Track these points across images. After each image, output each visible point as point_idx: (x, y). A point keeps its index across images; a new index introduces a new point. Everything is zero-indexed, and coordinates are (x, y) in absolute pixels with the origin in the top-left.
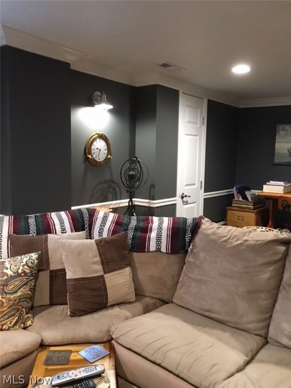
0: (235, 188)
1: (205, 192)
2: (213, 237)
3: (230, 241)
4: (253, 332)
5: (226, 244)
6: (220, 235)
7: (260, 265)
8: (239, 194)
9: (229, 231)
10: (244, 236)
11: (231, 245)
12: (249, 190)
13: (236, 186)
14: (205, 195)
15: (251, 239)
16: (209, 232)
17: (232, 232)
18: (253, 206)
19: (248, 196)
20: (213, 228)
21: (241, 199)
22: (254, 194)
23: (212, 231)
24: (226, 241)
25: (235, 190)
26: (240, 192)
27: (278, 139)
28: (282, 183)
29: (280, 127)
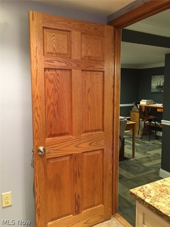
13: (135, 102)
19: (138, 106)
25: (134, 104)
26: (136, 105)
27: (152, 82)
28: (146, 100)
29: (153, 77)
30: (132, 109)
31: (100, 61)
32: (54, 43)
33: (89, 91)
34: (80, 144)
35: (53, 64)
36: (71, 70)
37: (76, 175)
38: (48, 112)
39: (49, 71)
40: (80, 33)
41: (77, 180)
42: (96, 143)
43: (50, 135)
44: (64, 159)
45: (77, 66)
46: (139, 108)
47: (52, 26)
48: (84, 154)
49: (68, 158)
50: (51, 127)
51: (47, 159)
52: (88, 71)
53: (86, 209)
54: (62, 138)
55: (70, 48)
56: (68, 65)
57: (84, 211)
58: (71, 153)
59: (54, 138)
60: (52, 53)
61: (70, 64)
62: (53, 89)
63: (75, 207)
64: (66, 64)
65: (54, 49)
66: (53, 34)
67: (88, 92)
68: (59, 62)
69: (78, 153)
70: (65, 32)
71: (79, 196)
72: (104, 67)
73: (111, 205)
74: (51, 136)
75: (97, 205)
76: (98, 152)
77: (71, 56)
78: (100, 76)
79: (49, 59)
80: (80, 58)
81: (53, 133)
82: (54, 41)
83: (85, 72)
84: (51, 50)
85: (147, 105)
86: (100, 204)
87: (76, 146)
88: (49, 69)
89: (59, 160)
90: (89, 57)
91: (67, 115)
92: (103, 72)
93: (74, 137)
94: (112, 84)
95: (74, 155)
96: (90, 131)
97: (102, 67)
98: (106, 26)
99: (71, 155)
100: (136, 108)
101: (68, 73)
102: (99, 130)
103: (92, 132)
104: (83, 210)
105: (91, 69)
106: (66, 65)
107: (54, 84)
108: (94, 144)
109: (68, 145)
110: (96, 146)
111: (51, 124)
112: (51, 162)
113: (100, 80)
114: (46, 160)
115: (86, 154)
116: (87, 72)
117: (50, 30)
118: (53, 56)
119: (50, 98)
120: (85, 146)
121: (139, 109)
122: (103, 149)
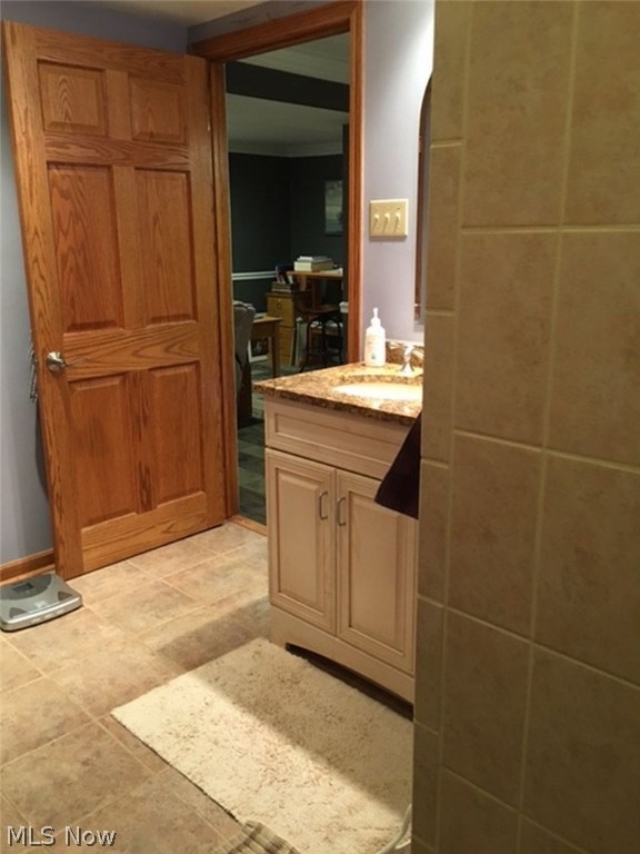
0: (277, 269)
8: (282, 276)
18: (291, 289)
19: (289, 277)
25: (276, 272)
26: (283, 274)
28: (310, 259)
29: (328, 185)
30: (271, 288)
31: (178, 143)
32: (66, 98)
33: (156, 219)
34: (143, 348)
35: (69, 151)
36: (109, 167)
37: (138, 421)
38: (63, 270)
39: (58, 169)
40: (126, 75)
41: (143, 433)
42: (181, 348)
43: (73, 325)
44: (108, 383)
45: (123, 156)
46: (291, 282)
47: (58, 57)
48: (153, 372)
49: (117, 381)
50: (73, 307)
51: (70, 382)
52: (150, 169)
53: (166, 499)
54: (99, 332)
55: (104, 112)
56: (103, 155)
57: (162, 505)
58: (124, 369)
59: (82, 333)
60: (63, 125)
61: (108, 152)
62: (71, 214)
63: (141, 494)
64: (97, 151)
65: (67, 114)
66: (62, 77)
67: (155, 224)
68: (82, 146)
69: (141, 371)
70: (90, 73)
71: (147, 471)
72: (187, 161)
73: (222, 492)
74: (74, 327)
75: (192, 491)
76: (187, 369)
77: (107, 132)
78: (180, 182)
79: (56, 139)
80: (129, 138)
81: (79, 321)
82: (65, 94)
83: (143, 172)
84: (60, 118)
85: (313, 271)
86: (198, 490)
87: (135, 354)
88: (58, 164)
89: (97, 385)
90: (152, 135)
91: (109, 280)
92: (188, 173)
93: (129, 333)
94: (211, 205)
95: (131, 375)
96: (164, 317)
97: (183, 160)
98: (187, 57)
99: (123, 374)
100: (284, 282)
101: (104, 174)
102: (185, 317)
103: (169, 321)
104: (159, 503)
105: (158, 165)
106: (98, 155)
107: (72, 201)
108: (176, 349)
109: (115, 351)
110: (180, 354)
111: (73, 299)
112: (79, 388)
113: (180, 193)
114: (67, 384)
115: (158, 374)
116: (148, 172)
117: (55, 67)
118: (66, 131)
119: (65, 234)
120: (155, 354)
121: (292, 287)
122: (197, 363)
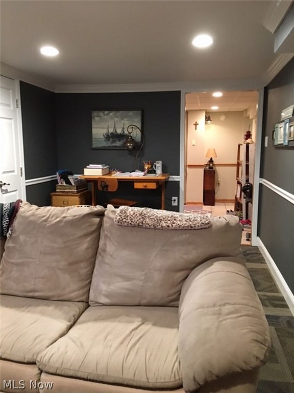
0: (57, 173)
1: (26, 179)
2: (32, 218)
3: (49, 220)
4: (75, 300)
5: (45, 223)
6: (39, 216)
7: (79, 238)
8: (62, 179)
9: (49, 211)
10: (63, 213)
11: (51, 224)
12: (72, 174)
13: (59, 171)
14: (26, 183)
15: (69, 215)
16: (28, 214)
17: (51, 211)
18: (76, 189)
19: (71, 180)
20: (31, 210)
21: (65, 184)
22: (76, 179)
23: (31, 212)
24: (45, 221)
25: (58, 176)
26: (63, 177)
27: (94, 125)
28: (100, 166)
29: (95, 114)
30: (56, 189)
85: (104, 175)
